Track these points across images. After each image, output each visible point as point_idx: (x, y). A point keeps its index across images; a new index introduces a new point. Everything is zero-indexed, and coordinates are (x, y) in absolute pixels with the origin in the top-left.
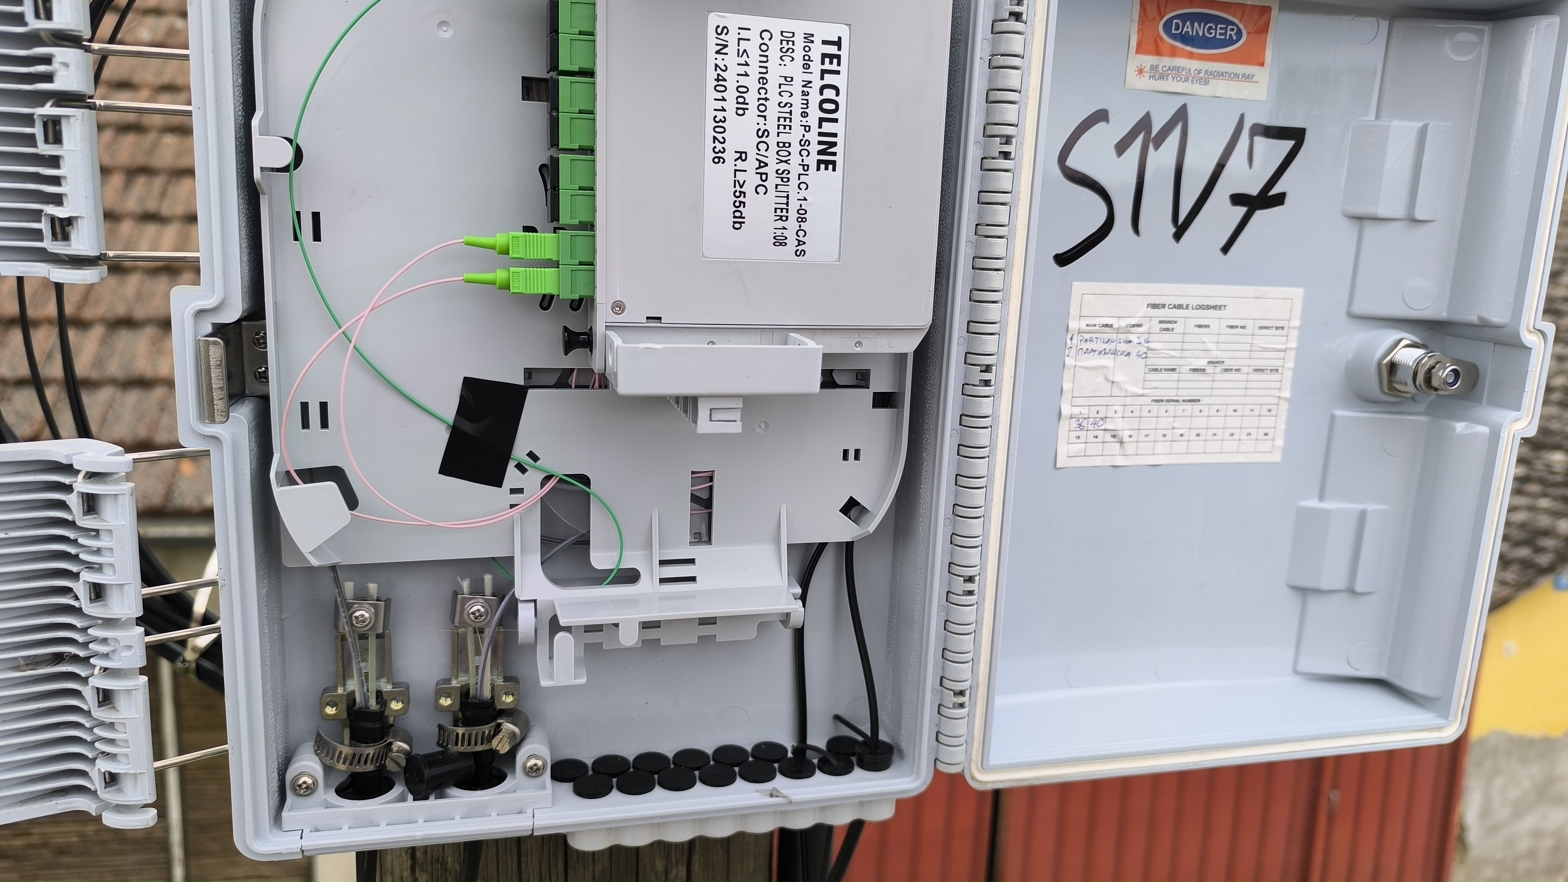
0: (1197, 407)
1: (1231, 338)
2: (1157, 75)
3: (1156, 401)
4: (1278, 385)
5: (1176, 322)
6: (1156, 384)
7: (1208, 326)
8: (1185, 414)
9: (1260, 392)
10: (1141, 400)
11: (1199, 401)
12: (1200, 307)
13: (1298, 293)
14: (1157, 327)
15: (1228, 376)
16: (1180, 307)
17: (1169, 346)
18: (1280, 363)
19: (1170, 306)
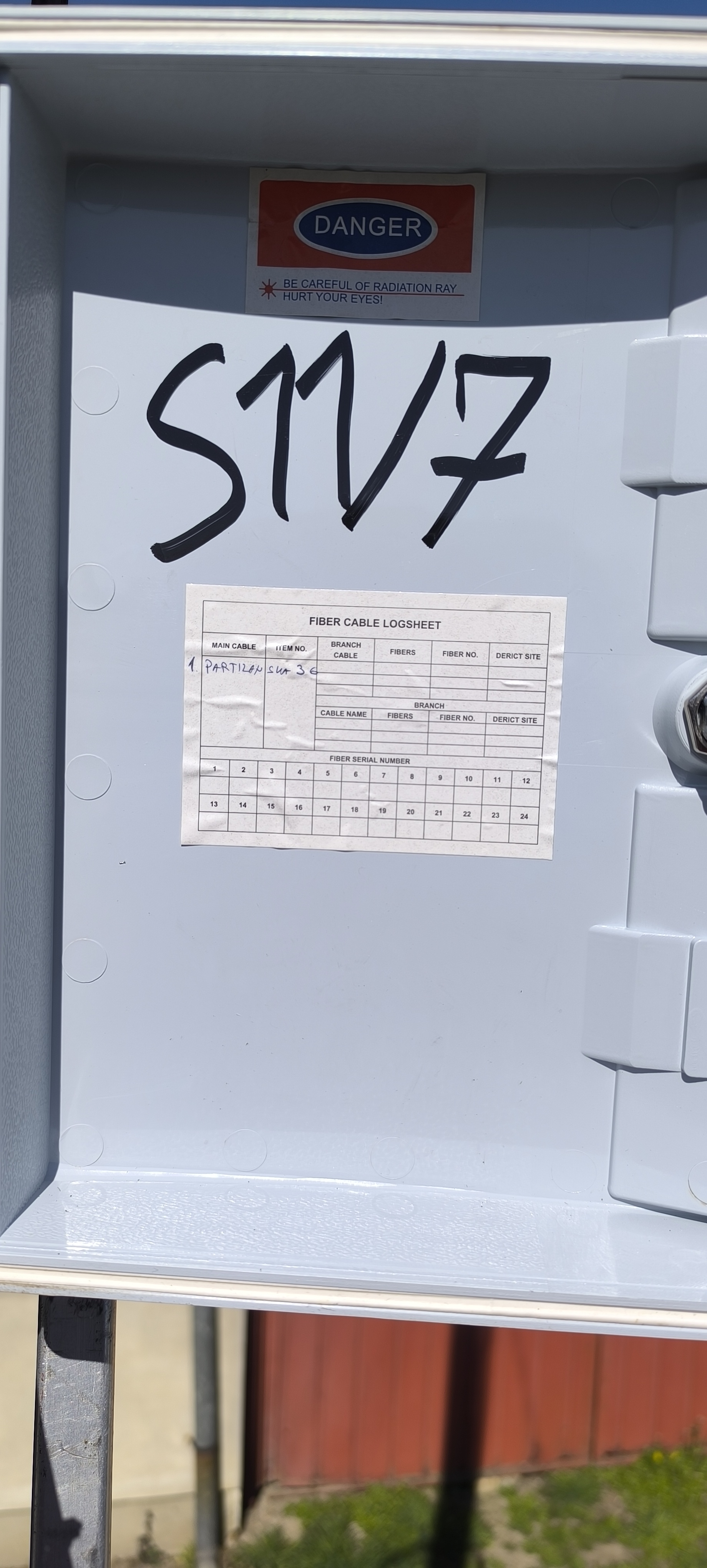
0: (405, 772)
1: (452, 672)
2: (295, 293)
3: (338, 758)
4: (538, 742)
5: (359, 645)
6: (335, 734)
7: (414, 652)
8: (387, 779)
9: (507, 753)
10: (312, 756)
11: (408, 761)
12: (396, 624)
13: (558, 604)
14: (328, 652)
15: (452, 726)
16: (363, 623)
17: (349, 679)
18: (539, 709)
19: (348, 622)
